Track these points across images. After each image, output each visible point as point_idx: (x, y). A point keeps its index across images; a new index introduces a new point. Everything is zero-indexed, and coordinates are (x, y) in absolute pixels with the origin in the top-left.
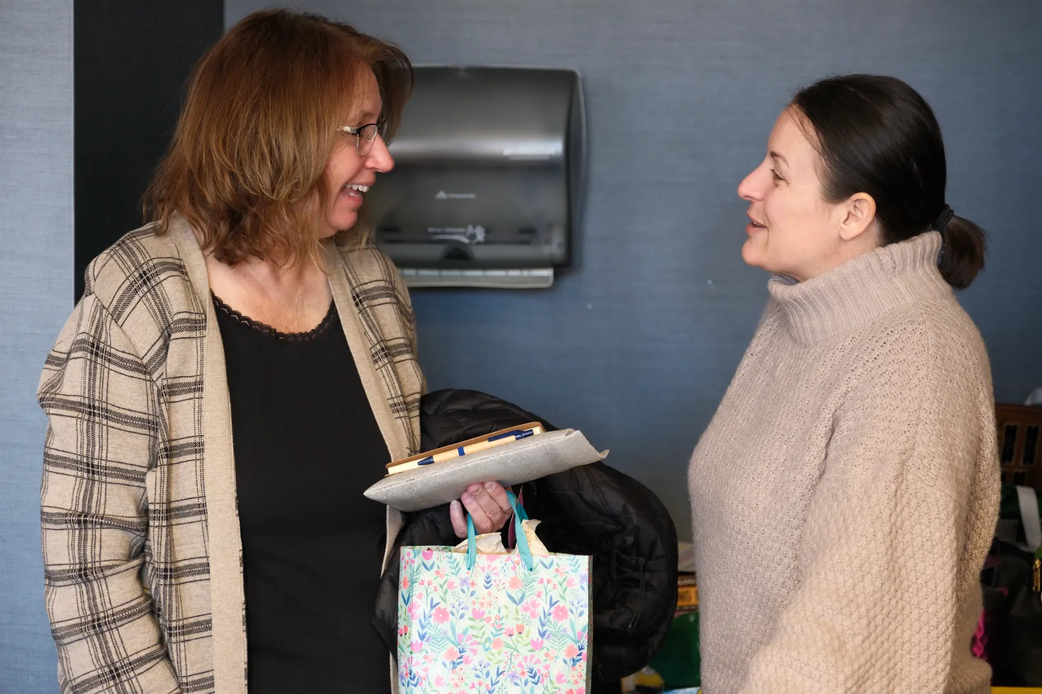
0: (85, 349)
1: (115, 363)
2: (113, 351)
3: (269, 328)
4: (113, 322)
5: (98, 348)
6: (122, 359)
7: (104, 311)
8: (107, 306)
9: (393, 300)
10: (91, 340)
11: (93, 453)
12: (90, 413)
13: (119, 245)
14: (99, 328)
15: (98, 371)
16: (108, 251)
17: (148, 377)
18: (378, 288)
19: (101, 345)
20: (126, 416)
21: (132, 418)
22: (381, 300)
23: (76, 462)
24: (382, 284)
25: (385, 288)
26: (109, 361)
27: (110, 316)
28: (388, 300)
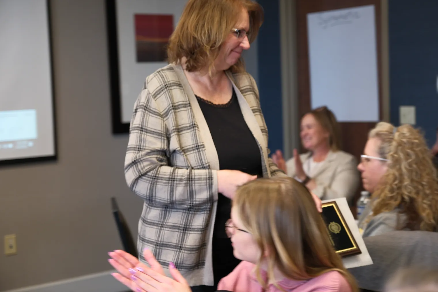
0: (142, 108)
1: (152, 113)
2: (152, 109)
3: (210, 102)
4: (153, 99)
5: (147, 108)
6: (154, 112)
7: (150, 95)
8: (151, 93)
9: (253, 93)
10: (145, 105)
11: (141, 144)
12: (141, 130)
13: (158, 72)
14: (148, 101)
15: (146, 116)
16: (153, 74)
17: (162, 119)
18: (247, 89)
19: (148, 107)
20: (153, 132)
21: (156, 132)
22: (249, 93)
23: (134, 148)
24: (249, 87)
25: (250, 89)
26: (150, 112)
27: (152, 97)
28: (251, 93)
